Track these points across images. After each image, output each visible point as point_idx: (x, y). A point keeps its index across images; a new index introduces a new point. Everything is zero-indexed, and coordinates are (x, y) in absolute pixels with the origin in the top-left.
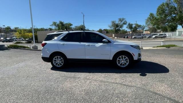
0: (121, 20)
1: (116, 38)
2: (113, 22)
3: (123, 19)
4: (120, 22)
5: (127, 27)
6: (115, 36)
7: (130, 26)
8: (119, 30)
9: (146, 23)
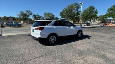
0: (28, 11)
1: (25, 24)
2: (21, 12)
3: (29, 11)
4: (27, 13)
5: (32, 17)
6: (24, 23)
7: (35, 17)
8: (27, 19)
9: (44, 16)
